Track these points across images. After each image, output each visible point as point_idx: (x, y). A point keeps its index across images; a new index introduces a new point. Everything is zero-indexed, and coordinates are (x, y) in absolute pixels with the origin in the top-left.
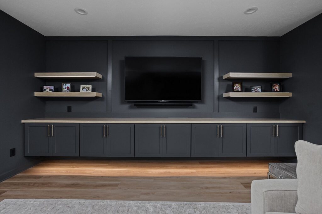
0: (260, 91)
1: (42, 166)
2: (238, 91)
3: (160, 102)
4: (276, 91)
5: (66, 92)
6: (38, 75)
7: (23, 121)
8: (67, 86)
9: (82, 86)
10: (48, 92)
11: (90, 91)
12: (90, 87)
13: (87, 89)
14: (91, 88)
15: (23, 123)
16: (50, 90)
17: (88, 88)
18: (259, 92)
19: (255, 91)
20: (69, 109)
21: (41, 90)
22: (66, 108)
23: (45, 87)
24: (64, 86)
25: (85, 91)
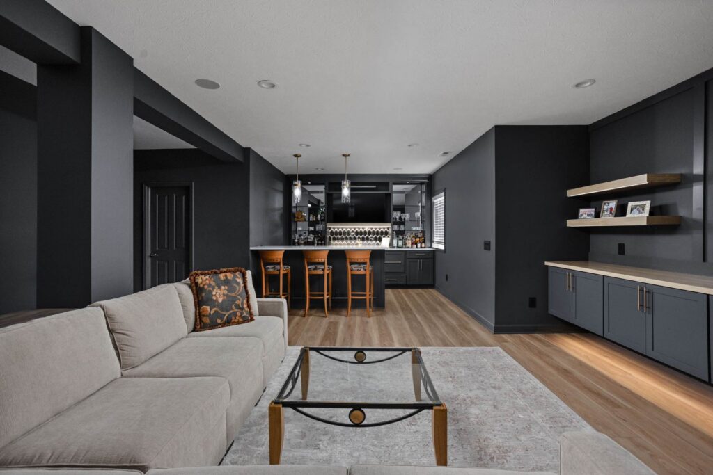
1: (573, 337)
7: (546, 263)
8: (609, 207)
9: (630, 204)
10: (586, 218)
11: (646, 214)
12: (648, 204)
13: (641, 209)
14: (647, 208)
15: (547, 266)
16: (588, 215)
17: (643, 207)
20: (621, 249)
21: (576, 216)
22: (617, 246)
23: (582, 211)
24: (606, 207)
25: (636, 214)
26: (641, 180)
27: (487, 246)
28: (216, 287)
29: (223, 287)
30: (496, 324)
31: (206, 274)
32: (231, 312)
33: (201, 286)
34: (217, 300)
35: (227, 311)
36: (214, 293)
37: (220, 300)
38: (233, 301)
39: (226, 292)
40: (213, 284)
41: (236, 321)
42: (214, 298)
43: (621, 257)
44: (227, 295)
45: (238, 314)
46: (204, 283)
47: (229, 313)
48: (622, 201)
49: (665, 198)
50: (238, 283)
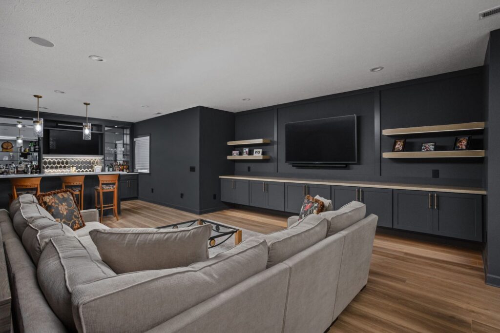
0: (433, 149)
2: (399, 151)
3: (315, 164)
4: (460, 148)
5: (245, 156)
6: (230, 143)
7: (220, 177)
8: (246, 151)
9: (255, 150)
10: (235, 156)
11: (260, 155)
12: (261, 150)
14: (261, 152)
16: (236, 154)
17: (259, 152)
18: (431, 151)
19: (425, 150)
20: (249, 168)
21: (231, 154)
22: (247, 168)
23: (233, 152)
24: (244, 151)
25: (257, 155)
26: (260, 141)
27: (193, 169)
28: (60, 204)
29: (63, 204)
30: (200, 210)
31: (49, 195)
32: (73, 221)
33: (50, 204)
34: (63, 214)
35: (71, 221)
36: (60, 209)
37: (65, 213)
38: (72, 213)
39: (66, 207)
40: (57, 202)
41: (76, 227)
42: (61, 212)
43: (249, 172)
44: (68, 209)
45: (77, 222)
46: (51, 202)
47: (71, 222)
48: (251, 148)
49: (267, 148)
50: (72, 200)
